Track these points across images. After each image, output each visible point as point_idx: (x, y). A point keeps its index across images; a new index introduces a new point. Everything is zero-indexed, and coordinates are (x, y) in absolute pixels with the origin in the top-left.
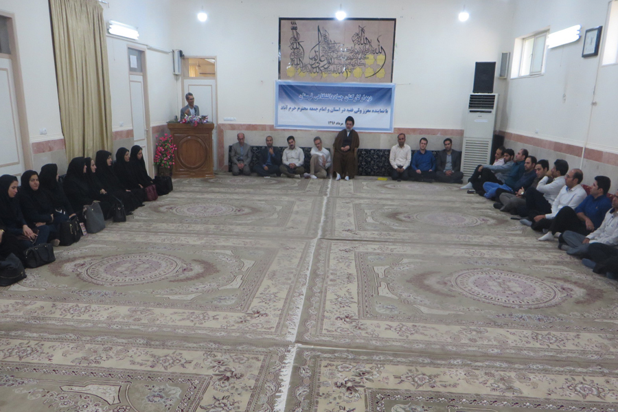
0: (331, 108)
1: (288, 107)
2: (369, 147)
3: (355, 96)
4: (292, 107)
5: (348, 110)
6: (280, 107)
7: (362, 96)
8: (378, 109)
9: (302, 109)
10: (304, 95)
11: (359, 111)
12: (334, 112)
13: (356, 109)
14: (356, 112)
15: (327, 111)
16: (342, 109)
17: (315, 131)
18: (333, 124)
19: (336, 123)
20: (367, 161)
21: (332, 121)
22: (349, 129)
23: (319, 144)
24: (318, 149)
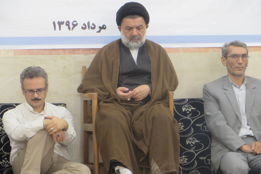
17: (9, 51)
18: (69, 28)
19: (77, 25)
20: (202, 132)
21: (68, 22)
22: (133, 42)
23: (39, 90)
24: (32, 109)
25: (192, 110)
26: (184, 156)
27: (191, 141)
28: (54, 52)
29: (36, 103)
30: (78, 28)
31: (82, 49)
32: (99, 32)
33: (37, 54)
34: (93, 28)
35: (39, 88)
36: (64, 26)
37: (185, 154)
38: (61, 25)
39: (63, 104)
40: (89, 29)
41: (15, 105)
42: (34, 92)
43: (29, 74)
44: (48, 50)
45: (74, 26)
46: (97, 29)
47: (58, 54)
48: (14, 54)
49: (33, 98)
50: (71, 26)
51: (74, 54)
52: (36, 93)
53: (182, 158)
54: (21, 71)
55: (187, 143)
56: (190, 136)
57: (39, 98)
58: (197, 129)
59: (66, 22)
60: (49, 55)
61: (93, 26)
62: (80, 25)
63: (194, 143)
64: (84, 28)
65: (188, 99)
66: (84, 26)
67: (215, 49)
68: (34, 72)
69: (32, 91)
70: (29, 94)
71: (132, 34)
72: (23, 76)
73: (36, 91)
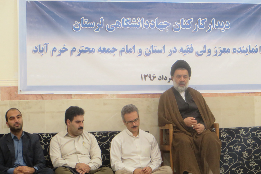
0: (145, 47)
1: (50, 48)
2: (233, 124)
3: (195, 21)
4: (59, 47)
5: (182, 51)
6: (30, 48)
7: (209, 21)
8: (244, 46)
9: (81, 51)
10: (86, 21)
11: (206, 51)
12: (153, 55)
13: (198, 48)
14: (199, 54)
15: (136, 54)
16: (169, 48)
17: (114, 95)
18: (151, 79)
19: (155, 77)
20: (233, 151)
21: (150, 75)
22: (181, 86)
23: (135, 120)
24: (131, 134)
25: (227, 136)
26: (222, 168)
27: (227, 158)
28: (141, 96)
29: (135, 129)
30: (156, 79)
31: (158, 94)
32: (169, 82)
33: (131, 97)
34: (165, 80)
35: (135, 119)
36: (147, 78)
37: (223, 167)
38: (146, 77)
40: (163, 80)
41: (118, 133)
42: (133, 122)
43: (127, 110)
44: (138, 94)
45: (154, 77)
46: (168, 80)
47: (144, 97)
48: (117, 97)
49: (132, 126)
50: (152, 78)
51: (154, 97)
52: (134, 123)
53: (221, 169)
54: (121, 109)
55: (224, 159)
56: (226, 154)
57: (136, 125)
58: (230, 149)
59: (149, 75)
60: (138, 98)
61: (165, 78)
62: (158, 77)
63: (228, 159)
64: (160, 80)
65: (224, 128)
66: (160, 78)
67: (240, 94)
68: (130, 108)
69: (131, 122)
70: (130, 124)
71: (181, 81)
72: (124, 113)
73: (134, 121)
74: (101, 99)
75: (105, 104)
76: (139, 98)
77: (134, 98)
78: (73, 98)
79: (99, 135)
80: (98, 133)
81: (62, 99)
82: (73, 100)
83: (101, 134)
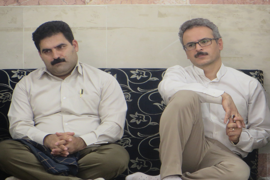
39: (258, 71)
49: (196, 53)
52: (198, 45)
57: (205, 51)
60: (241, 4)
74: (153, 4)
75: (161, 15)
76: (243, 5)
77: (231, 3)
78: (87, 3)
79: (141, 76)
80: (139, 72)
81: (62, 4)
82: (86, 5)
83: (147, 74)
